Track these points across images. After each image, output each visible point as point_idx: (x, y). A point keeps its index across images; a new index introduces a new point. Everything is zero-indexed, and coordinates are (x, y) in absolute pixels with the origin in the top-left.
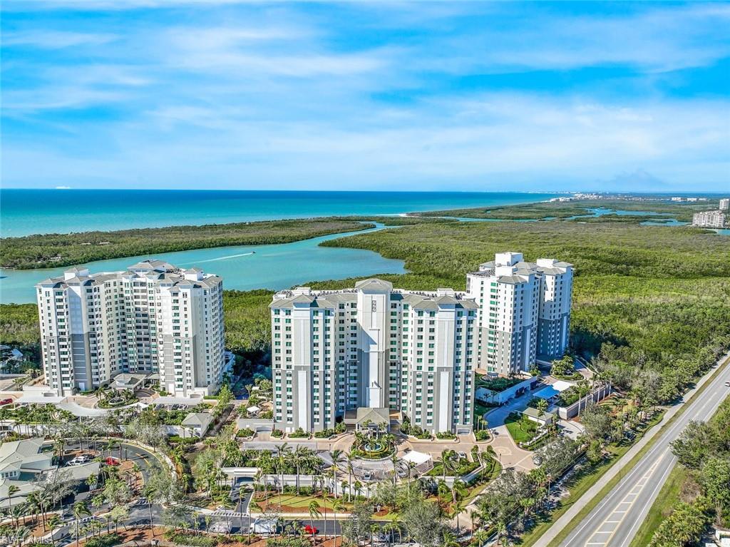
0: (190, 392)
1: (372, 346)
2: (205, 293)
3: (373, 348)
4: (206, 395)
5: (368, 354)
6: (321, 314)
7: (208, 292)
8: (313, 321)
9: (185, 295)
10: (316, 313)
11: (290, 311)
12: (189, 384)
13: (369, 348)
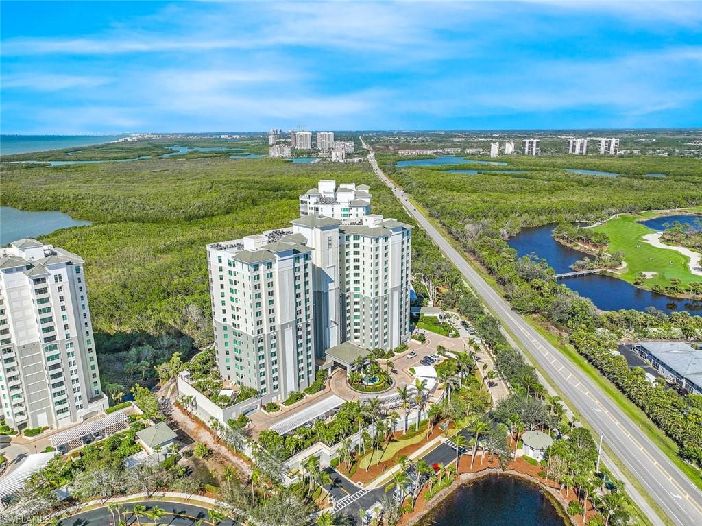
0: (81, 413)
1: (330, 285)
2: (78, 271)
3: (331, 286)
4: (107, 407)
5: (327, 293)
6: (301, 260)
7: (81, 268)
8: (296, 269)
9: (58, 278)
10: (297, 259)
11: (271, 263)
12: (79, 403)
13: (328, 287)
